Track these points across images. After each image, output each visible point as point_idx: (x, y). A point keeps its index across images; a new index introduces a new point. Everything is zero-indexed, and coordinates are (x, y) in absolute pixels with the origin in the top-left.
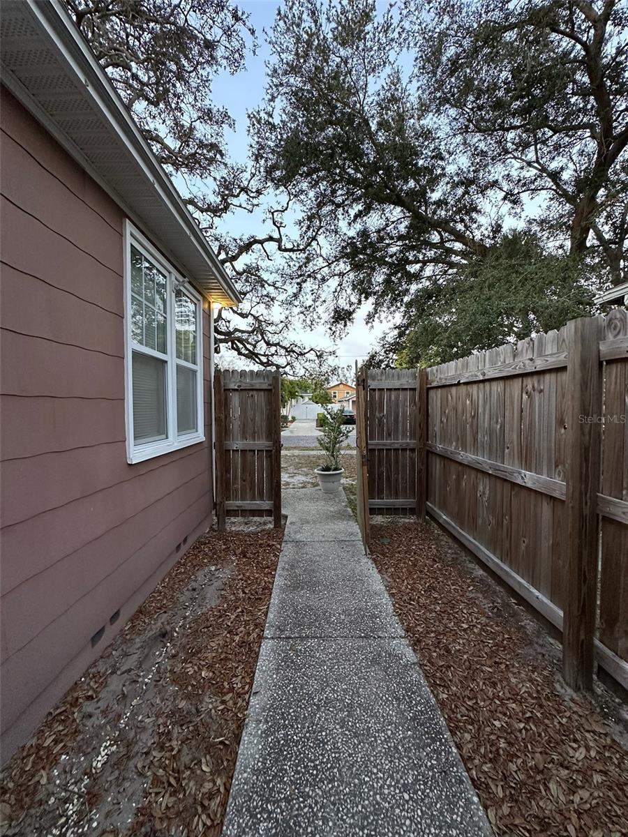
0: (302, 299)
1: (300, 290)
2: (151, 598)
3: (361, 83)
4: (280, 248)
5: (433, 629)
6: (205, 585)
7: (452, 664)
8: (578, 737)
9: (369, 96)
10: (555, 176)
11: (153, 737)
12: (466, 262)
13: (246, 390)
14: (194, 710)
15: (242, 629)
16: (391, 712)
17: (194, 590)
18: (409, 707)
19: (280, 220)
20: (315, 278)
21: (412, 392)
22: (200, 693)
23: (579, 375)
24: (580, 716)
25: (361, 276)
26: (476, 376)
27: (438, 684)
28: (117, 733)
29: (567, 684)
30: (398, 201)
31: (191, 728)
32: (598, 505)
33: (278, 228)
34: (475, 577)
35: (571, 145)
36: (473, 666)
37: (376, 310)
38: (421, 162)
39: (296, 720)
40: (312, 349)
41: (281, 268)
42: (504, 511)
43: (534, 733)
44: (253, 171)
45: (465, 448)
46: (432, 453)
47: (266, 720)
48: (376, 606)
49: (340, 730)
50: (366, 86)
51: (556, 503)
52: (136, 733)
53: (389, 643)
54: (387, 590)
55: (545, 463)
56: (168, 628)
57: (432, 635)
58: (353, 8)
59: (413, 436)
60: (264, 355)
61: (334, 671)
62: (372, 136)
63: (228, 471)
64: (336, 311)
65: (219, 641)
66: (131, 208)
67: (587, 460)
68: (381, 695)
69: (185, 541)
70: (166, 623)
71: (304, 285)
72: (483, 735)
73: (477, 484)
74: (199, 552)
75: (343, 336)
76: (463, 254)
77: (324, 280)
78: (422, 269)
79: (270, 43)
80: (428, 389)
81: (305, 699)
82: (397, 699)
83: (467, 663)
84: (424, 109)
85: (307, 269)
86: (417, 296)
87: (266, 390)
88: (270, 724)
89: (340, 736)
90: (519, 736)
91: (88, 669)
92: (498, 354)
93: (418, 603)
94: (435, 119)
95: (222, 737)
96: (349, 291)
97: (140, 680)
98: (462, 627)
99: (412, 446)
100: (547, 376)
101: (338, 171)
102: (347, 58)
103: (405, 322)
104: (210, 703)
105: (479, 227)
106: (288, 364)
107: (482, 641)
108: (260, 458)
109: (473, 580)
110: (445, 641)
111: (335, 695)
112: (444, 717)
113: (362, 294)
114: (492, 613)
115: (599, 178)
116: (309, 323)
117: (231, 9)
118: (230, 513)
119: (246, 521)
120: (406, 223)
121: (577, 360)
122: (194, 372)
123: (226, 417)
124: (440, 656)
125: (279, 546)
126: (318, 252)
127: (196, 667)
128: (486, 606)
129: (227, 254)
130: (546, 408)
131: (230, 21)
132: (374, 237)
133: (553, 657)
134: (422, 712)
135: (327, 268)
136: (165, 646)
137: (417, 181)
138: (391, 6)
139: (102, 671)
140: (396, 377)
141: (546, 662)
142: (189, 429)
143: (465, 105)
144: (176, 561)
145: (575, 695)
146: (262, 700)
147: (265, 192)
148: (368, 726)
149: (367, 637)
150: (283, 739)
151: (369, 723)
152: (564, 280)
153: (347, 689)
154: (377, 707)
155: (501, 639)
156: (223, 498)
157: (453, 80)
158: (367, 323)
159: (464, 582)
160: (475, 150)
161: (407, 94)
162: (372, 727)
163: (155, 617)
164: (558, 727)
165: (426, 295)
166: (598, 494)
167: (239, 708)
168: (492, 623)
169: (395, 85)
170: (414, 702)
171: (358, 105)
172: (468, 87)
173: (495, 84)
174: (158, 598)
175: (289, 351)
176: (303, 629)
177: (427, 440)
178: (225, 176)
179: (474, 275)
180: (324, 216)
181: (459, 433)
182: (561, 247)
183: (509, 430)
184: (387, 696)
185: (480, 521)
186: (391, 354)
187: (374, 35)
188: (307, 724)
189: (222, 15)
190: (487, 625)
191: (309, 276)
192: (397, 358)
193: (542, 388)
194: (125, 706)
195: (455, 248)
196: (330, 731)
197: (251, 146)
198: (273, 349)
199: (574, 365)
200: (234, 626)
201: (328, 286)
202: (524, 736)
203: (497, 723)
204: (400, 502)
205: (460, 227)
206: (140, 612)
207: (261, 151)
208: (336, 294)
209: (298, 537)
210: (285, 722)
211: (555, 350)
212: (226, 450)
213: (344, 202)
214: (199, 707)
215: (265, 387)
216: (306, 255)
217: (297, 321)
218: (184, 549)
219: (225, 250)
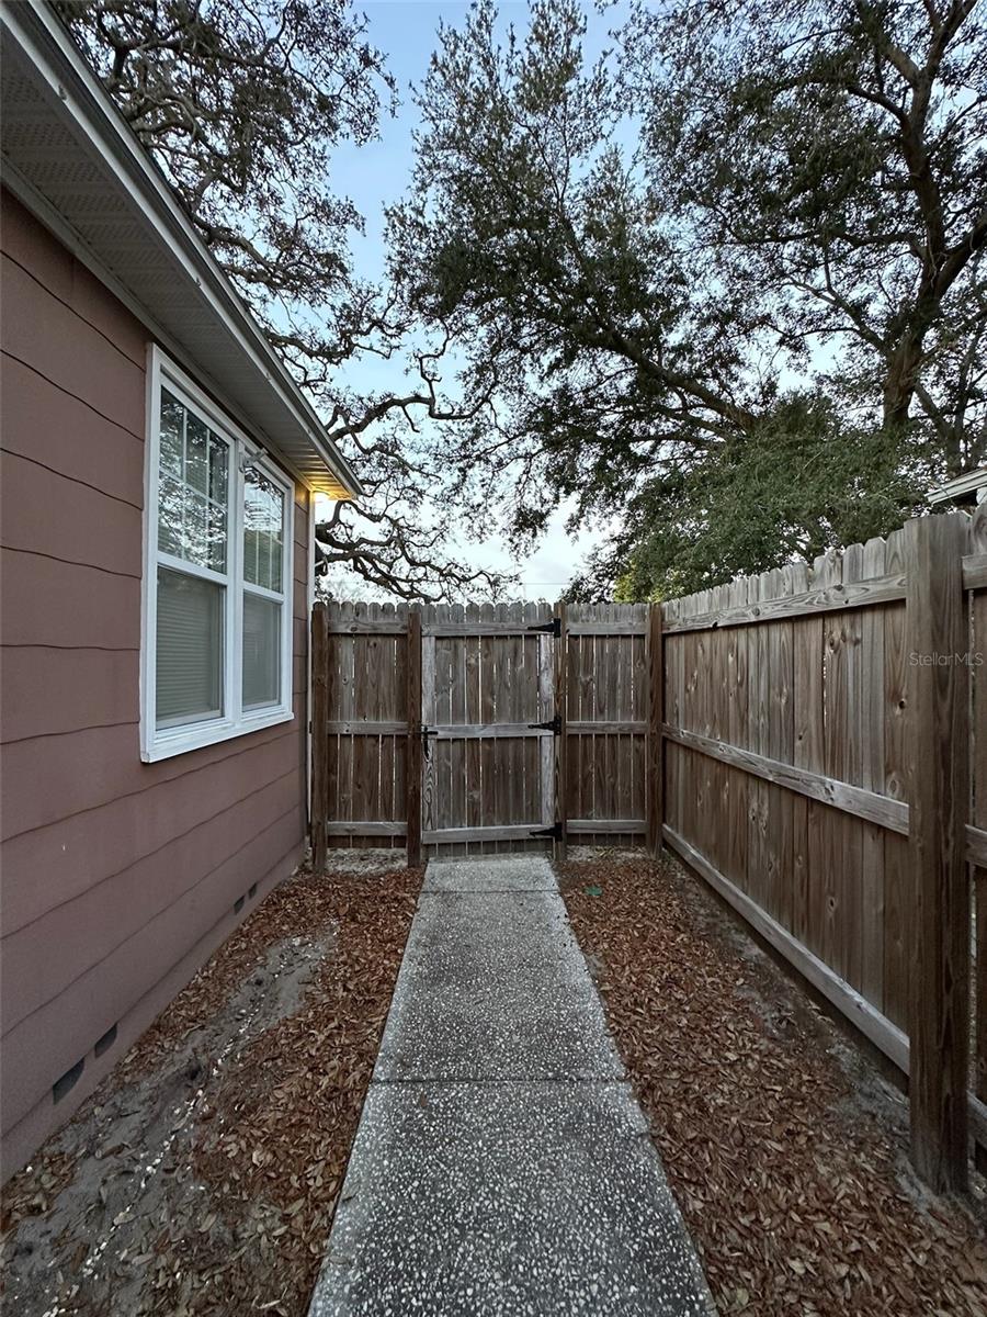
0: (466, 494)
1: (464, 480)
2: (180, 999)
3: (560, 167)
4: (431, 414)
5: (676, 1063)
6: (279, 973)
7: (710, 1134)
8: (951, 1297)
9: (571, 187)
10: (857, 311)
11: (143, 1299)
12: (722, 440)
13: (364, 635)
14: (228, 1237)
15: (335, 1062)
16: (598, 1241)
17: (259, 983)
18: (634, 1230)
19: (432, 370)
20: (487, 462)
21: (638, 641)
22: (245, 1198)
23: (928, 616)
24: (950, 1248)
25: (560, 459)
26: (745, 615)
27: (685, 1179)
28: (76, 1288)
29: (920, 1176)
30: (617, 346)
31: (218, 1278)
32: (968, 846)
33: (430, 382)
34: (747, 961)
35: (881, 264)
36: (748, 1140)
37: (581, 511)
38: (651, 287)
39: (419, 1260)
40: (481, 572)
41: (435, 444)
42: (796, 847)
43: (866, 1285)
44: (392, 296)
45: (727, 738)
46: (672, 741)
47: (362, 1259)
48: (575, 1017)
49: (501, 1284)
50: (567, 170)
51: (887, 838)
52: (110, 1288)
53: (597, 1092)
54: (595, 985)
55: (867, 767)
56: (203, 1059)
57: (675, 1075)
58: (547, 56)
59: (640, 713)
60: (407, 581)
61: (496, 1152)
62: (575, 246)
63: (332, 770)
64: (520, 513)
65: (291, 1086)
66: (162, 326)
67: (946, 765)
68: (580, 1202)
69: (252, 891)
70: (200, 1050)
71: (470, 472)
72: (772, 1293)
73: (748, 798)
74: (277, 911)
75: (531, 551)
76: (717, 428)
77: (501, 464)
78: (654, 450)
79: (420, 104)
80: (665, 637)
81: (438, 1213)
82: (611, 1212)
83: (737, 1134)
84: (656, 206)
85: (475, 447)
86: (646, 492)
87: (398, 635)
88: (368, 1269)
89: (500, 1297)
90: (840, 1294)
91: (41, 1149)
92: (780, 578)
93: (649, 1010)
94: (672, 223)
95: (275, 1299)
96: (541, 481)
97: (138, 1168)
98: (726, 1059)
99: (638, 730)
100: (868, 617)
101: (523, 299)
102: (538, 128)
103: (628, 531)
104: (261, 1221)
105: (742, 386)
106: (444, 595)
107: (762, 1087)
108: (387, 749)
109: (743, 967)
110: (697, 1087)
111: (496, 1204)
112: (698, 1252)
113: (560, 486)
114: (778, 1029)
115: (926, 312)
116: (478, 531)
117: (357, 47)
118: (336, 841)
119: (362, 853)
120: (629, 378)
121: (925, 588)
122: (278, 605)
123: (331, 679)
124: (688, 1118)
125: (413, 902)
126: (493, 421)
127: (243, 1143)
128: (767, 1016)
129: (347, 420)
130: (867, 669)
131: (355, 63)
132: (579, 399)
133: (890, 1120)
134: (656, 1240)
135: (505, 446)
136: (194, 1096)
137: (646, 316)
138: (605, 54)
139: (68, 1151)
140: (612, 618)
141: (879, 1131)
142: (266, 699)
143: (718, 202)
144: (234, 928)
145: (936, 1201)
146: (359, 1214)
147: (411, 328)
148: (554, 1274)
149: (557, 1079)
150: (390, 1306)
151: (557, 1266)
152: (877, 465)
153: (517, 1190)
154: (573, 1230)
155: (796, 1084)
156: (322, 817)
157: (700, 164)
158: (569, 532)
159: (728, 969)
160: (735, 269)
161: (629, 185)
162: (562, 1275)
163: (184, 1036)
164: (911, 1274)
165: (662, 488)
166: (968, 826)
167: (314, 1233)
168: (778, 1050)
169: (612, 173)
170: (641, 1219)
171: (555, 199)
172: (722, 175)
173: (764, 171)
174: (193, 1000)
175: (445, 574)
176: (444, 1063)
177: (664, 721)
178: (348, 302)
179: (736, 457)
180: (502, 367)
181: (716, 710)
182: (871, 416)
183: (802, 708)
184: (591, 1205)
185: (753, 862)
186: (607, 580)
187: (580, 96)
188: (439, 1271)
189: (343, 55)
190: (770, 1054)
191: (479, 458)
192: (615, 587)
193: (859, 636)
194: (100, 1227)
195: (705, 419)
196: (482, 1284)
197: (390, 258)
198: (420, 571)
199: (918, 597)
200: (321, 1057)
201: (508, 475)
202: (848, 1295)
203: (796, 1265)
204: (619, 823)
205: (713, 386)
206: (157, 1027)
207: (406, 266)
208: (520, 486)
209: (448, 884)
210: (397, 1264)
211: (881, 572)
212: (330, 735)
213: (532, 345)
214: (240, 1229)
215: (397, 630)
216: (473, 425)
217: (458, 529)
218: (250, 906)
219: (343, 414)
